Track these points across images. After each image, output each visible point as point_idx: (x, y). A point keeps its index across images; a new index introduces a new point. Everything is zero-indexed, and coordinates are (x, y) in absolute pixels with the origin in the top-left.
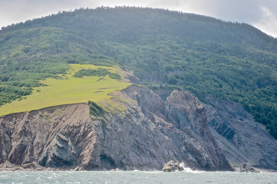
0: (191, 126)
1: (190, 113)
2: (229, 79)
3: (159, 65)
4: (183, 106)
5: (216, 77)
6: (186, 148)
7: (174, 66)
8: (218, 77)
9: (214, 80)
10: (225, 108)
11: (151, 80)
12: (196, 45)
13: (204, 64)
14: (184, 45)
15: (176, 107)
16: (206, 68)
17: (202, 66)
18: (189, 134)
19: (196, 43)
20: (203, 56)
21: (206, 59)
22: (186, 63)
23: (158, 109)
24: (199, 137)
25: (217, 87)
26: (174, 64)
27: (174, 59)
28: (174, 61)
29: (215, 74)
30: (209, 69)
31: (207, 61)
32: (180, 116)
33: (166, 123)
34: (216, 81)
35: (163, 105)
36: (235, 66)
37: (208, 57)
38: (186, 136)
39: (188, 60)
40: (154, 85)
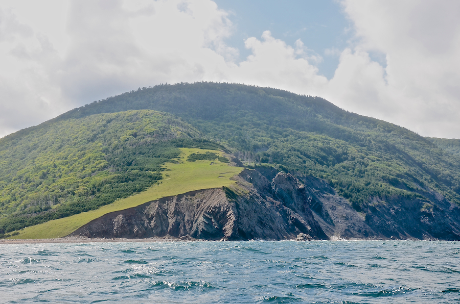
0: (295, 203)
1: (293, 192)
2: (312, 155)
3: (247, 143)
4: (286, 186)
5: (299, 153)
6: (292, 221)
7: (260, 143)
8: (302, 154)
9: (298, 156)
10: (312, 184)
11: (245, 158)
12: (277, 121)
13: (287, 140)
14: (265, 121)
15: (281, 187)
16: (289, 145)
17: (285, 143)
18: (293, 210)
19: (276, 119)
20: (284, 133)
21: (288, 136)
22: (270, 140)
23: (266, 189)
24: (301, 213)
25: (302, 163)
26: (260, 141)
27: (259, 136)
28: (259, 138)
29: (298, 151)
30: (292, 145)
31: (289, 138)
32: (285, 195)
33: (274, 201)
34: (300, 157)
35: (270, 186)
36: (315, 143)
37: (290, 133)
38: (292, 212)
39: (272, 137)
40: (248, 164)
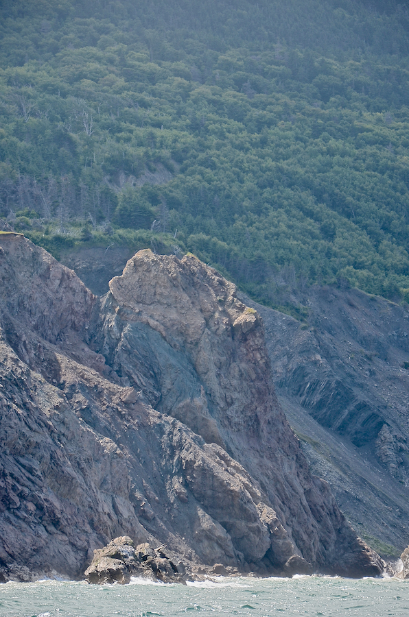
0: (209, 394)
1: (205, 342)
2: (362, 204)
3: (79, 149)
4: (173, 315)
5: (308, 199)
6: (186, 484)
7: (141, 151)
8: (319, 199)
9: (301, 208)
10: (346, 320)
11: (47, 210)
12: (228, 67)
13: (264, 142)
14: (181, 65)
15: (145, 317)
16: (270, 163)
17: (253, 155)
18: (196, 426)
19: (231, 56)
20: (256, 113)
21: (270, 123)
22: (189, 138)
23: (74, 327)
24: (240, 442)
25: (314, 237)
26: (140, 144)
27: (140, 123)
28: (141, 132)
29: (307, 185)
30: (283, 164)
31: (273, 133)
32: (164, 357)
33: (106, 384)
34: (310, 214)
35: (93, 312)
36: (387, 153)
37: (279, 115)
38: (188, 437)
39: (195, 127)
40: (57, 231)
